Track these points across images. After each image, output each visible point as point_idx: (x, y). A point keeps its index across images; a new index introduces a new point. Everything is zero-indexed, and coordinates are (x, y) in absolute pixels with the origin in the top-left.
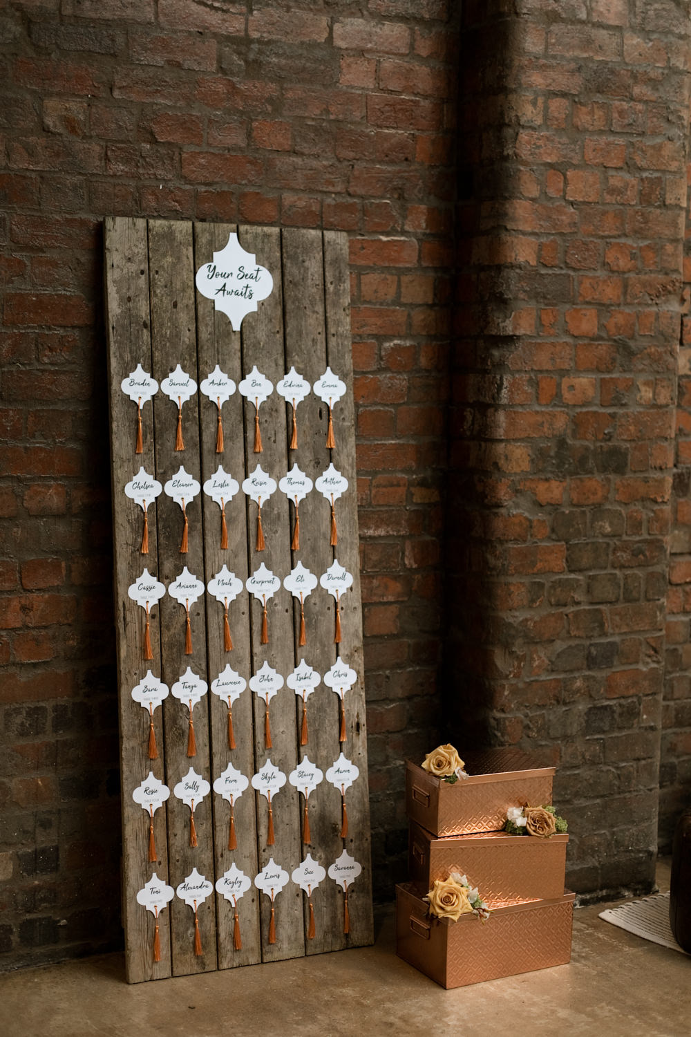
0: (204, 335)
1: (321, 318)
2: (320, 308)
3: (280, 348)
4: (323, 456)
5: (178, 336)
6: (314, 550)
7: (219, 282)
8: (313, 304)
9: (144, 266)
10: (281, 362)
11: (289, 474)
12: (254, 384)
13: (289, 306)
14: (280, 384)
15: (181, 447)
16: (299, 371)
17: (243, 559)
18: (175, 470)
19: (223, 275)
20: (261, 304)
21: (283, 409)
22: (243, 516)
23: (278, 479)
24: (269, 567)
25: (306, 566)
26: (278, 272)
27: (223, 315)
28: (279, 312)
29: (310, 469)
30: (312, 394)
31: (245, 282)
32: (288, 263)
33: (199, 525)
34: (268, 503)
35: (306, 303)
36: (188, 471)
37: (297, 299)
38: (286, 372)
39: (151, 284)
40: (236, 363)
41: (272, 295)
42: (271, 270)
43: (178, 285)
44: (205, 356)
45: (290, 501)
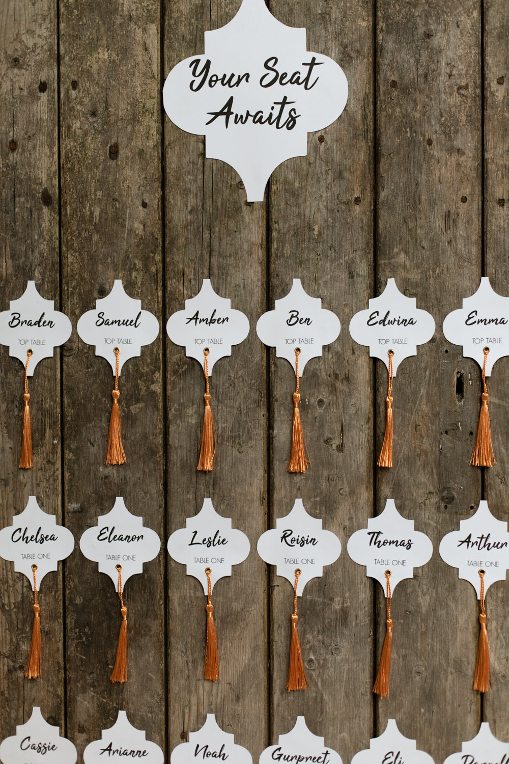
0: (179, 215)
1: (470, 162)
2: (467, 141)
3: (362, 238)
4: (461, 484)
5: (118, 218)
6: (429, 696)
7: (217, 96)
8: (449, 130)
9: (48, 74)
10: (363, 268)
11: (374, 524)
12: (294, 319)
13: (389, 140)
14: (358, 322)
15: (118, 455)
16: (406, 289)
17: (254, 706)
18: (106, 506)
19: (227, 81)
20: (318, 139)
21: (363, 374)
22: (257, 611)
23: (346, 533)
24: (314, 727)
25: (407, 731)
26: (362, 67)
27: (225, 169)
28: (362, 155)
29: (427, 515)
30: (438, 342)
31: (278, 92)
32: (389, 43)
33: (156, 626)
34: (319, 585)
35: (432, 129)
36: (133, 509)
37: (408, 122)
38: (376, 291)
39: (61, 113)
40: (253, 275)
41: (346, 117)
42: (344, 61)
43: (121, 108)
44: (177, 259)
45: (375, 583)
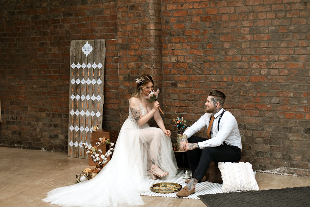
0: (82, 58)
1: (99, 54)
3: (93, 59)
4: (98, 77)
5: (79, 58)
6: (96, 93)
8: (98, 52)
9: (75, 48)
10: (93, 62)
11: (93, 80)
12: (89, 65)
14: (93, 65)
15: (78, 75)
16: (95, 63)
17: (86, 93)
18: (77, 79)
19: (85, 48)
20: (91, 52)
21: (93, 69)
22: (86, 87)
23: (91, 81)
24: (89, 95)
25: (94, 95)
26: (93, 47)
27: (85, 54)
28: (93, 53)
29: (96, 79)
30: (97, 67)
31: (89, 49)
32: (95, 45)
33: (80, 88)
34: (90, 84)
36: (79, 79)
37: (96, 51)
38: (94, 63)
39: (76, 51)
40: (86, 62)
41: (92, 51)
42: (92, 47)
43: (79, 50)
44: (82, 61)
